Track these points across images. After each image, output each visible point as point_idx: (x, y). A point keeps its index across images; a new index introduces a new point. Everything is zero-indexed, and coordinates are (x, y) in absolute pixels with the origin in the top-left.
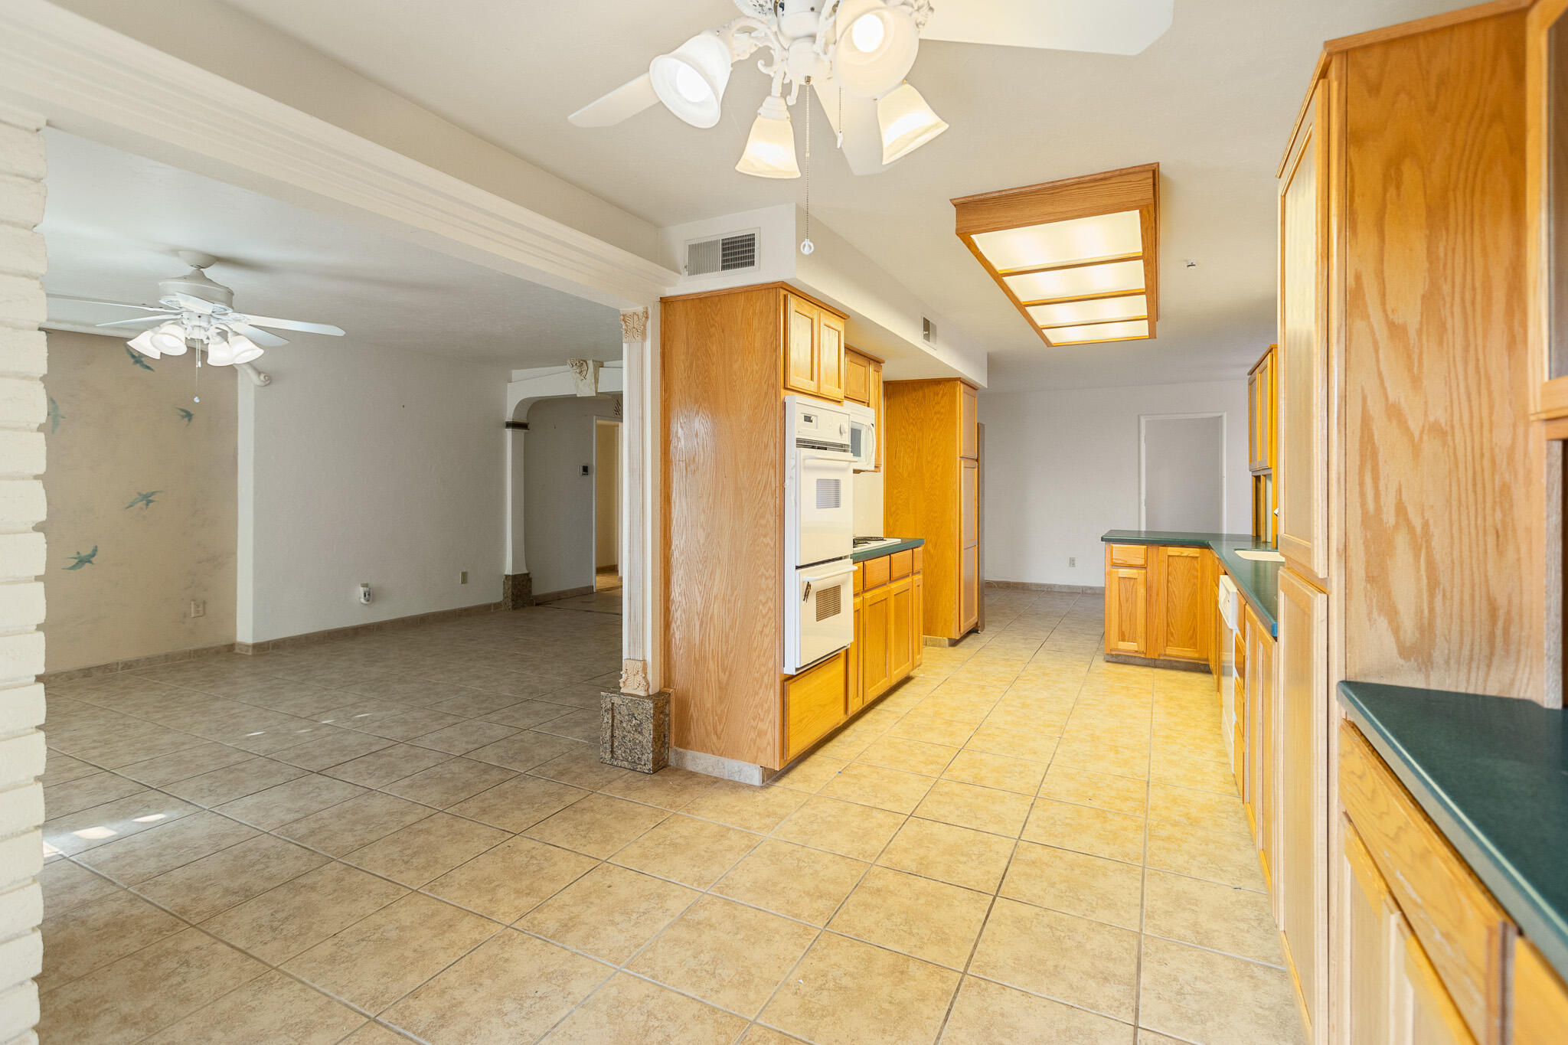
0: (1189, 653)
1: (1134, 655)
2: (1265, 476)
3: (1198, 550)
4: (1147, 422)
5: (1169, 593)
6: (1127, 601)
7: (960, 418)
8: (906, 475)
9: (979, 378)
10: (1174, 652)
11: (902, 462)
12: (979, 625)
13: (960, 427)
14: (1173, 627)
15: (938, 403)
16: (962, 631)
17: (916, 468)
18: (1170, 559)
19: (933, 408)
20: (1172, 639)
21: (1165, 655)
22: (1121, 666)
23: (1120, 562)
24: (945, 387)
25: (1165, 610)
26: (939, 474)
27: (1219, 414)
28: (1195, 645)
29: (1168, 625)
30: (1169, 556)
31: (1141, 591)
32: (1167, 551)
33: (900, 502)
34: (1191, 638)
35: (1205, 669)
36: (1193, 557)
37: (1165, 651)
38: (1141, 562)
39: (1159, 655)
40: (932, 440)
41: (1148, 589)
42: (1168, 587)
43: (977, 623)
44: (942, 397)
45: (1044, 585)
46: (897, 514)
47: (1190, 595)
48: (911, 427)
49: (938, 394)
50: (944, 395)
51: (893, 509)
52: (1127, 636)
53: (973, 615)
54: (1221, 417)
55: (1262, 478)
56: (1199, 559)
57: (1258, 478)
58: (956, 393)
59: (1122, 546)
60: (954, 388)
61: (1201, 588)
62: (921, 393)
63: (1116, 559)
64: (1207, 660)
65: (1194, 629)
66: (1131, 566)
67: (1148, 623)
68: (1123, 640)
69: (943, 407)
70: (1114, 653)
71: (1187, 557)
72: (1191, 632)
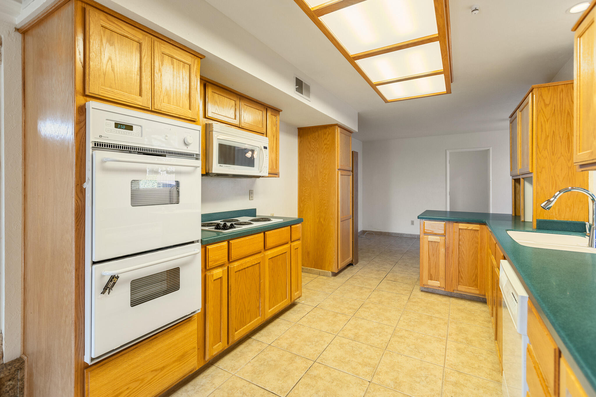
0: (473, 291)
1: (437, 289)
2: (523, 178)
3: (478, 225)
4: (450, 153)
5: (460, 252)
6: (433, 255)
7: (338, 147)
8: (309, 180)
9: (354, 127)
10: (463, 289)
11: (307, 173)
12: (354, 261)
13: (338, 152)
14: (462, 273)
15: (326, 139)
16: (339, 268)
17: (315, 176)
18: (461, 231)
19: (323, 141)
20: (462, 281)
21: (458, 290)
22: (430, 295)
23: (429, 232)
24: (330, 129)
25: (457, 262)
26: (326, 179)
27: (488, 148)
28: (476, 286)
29: (459, 272)
30: (459, 229)
31: (442, 250)
32: (458, 226)
33: (306, 195)
34: (474, 281)
35: (484, 301)
36: (475, 230)
37: (457, 288)
38: (443, 232)
39: (454, 290)
40: (323, 159)
41: (447, 249)
42: (459, 248)
43: (352, 261)
44: (328, 135)
45: (398, 234)
46: (305, 201)
47: (473, 253)
48: (312, 152)
49: (326, 133)
50: (329, 134)
51: (303, 198)
52: (433, 277)
53: (348, 257)
54: (489, 150)
55: (522, 180)
56: (479, 231)
57: (517, 181)
58: (335, 133)
59: (430, 222)
60: (334, 130)
61: (481, 249)
62: (317, 134)
63: (426, 230)
64: (485, 295)
65: (476, 276)
66: (436, 235)
67: (447, 270)
68: (431, 279)
69: (328, 141)
70: (425, 287)
71: (471, 230)
72: (474, 277)
